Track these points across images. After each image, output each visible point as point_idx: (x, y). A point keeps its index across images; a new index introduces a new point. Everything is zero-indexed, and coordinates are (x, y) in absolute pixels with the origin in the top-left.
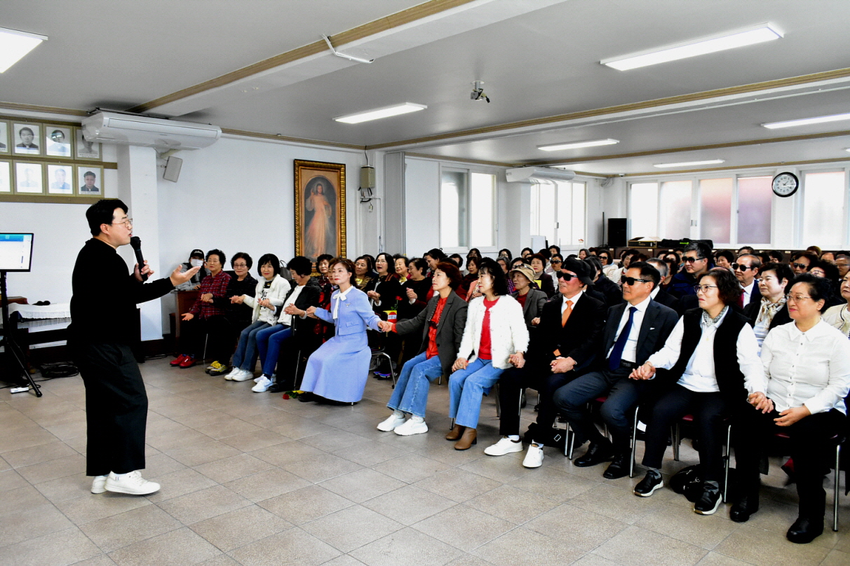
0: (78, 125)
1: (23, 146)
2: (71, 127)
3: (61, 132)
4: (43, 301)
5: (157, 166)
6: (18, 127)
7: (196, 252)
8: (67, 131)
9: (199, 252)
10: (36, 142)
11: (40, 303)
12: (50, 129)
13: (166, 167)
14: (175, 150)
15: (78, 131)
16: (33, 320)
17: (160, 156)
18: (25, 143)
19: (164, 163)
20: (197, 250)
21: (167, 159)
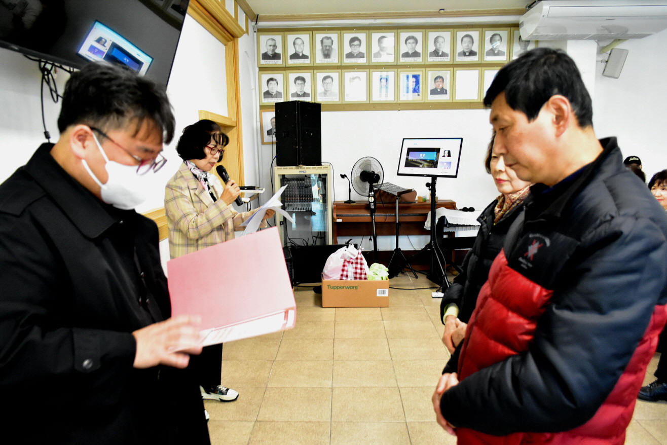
0: (517, 26)
1: (464, 54)
2: (509, 28)
3: (499, 35)
4: (468, 208)
5: (597, 61)
6: (461, 34)
7: (631, 159)
8: (504, 33)
9: (634, 159)
10: (475, 48)
11: (465, 210)
12: (489, 34)
13: (607, 62)
14: (618, 40)
15: (516, 32)
16: (457, 225)
17: (601, 50)
18: (466, 50)
19: (605, 57)
20: (633, 157)
21: (609, 52)
